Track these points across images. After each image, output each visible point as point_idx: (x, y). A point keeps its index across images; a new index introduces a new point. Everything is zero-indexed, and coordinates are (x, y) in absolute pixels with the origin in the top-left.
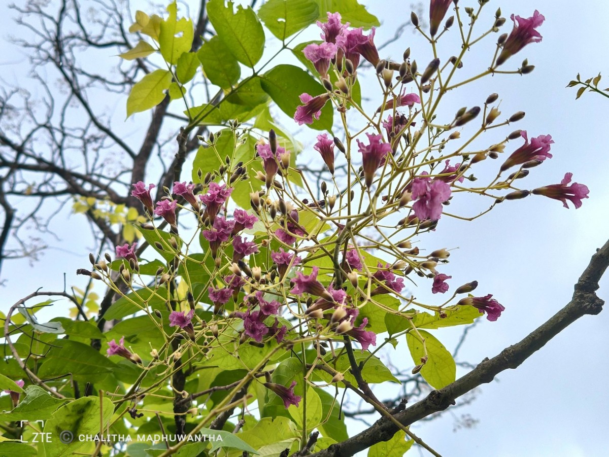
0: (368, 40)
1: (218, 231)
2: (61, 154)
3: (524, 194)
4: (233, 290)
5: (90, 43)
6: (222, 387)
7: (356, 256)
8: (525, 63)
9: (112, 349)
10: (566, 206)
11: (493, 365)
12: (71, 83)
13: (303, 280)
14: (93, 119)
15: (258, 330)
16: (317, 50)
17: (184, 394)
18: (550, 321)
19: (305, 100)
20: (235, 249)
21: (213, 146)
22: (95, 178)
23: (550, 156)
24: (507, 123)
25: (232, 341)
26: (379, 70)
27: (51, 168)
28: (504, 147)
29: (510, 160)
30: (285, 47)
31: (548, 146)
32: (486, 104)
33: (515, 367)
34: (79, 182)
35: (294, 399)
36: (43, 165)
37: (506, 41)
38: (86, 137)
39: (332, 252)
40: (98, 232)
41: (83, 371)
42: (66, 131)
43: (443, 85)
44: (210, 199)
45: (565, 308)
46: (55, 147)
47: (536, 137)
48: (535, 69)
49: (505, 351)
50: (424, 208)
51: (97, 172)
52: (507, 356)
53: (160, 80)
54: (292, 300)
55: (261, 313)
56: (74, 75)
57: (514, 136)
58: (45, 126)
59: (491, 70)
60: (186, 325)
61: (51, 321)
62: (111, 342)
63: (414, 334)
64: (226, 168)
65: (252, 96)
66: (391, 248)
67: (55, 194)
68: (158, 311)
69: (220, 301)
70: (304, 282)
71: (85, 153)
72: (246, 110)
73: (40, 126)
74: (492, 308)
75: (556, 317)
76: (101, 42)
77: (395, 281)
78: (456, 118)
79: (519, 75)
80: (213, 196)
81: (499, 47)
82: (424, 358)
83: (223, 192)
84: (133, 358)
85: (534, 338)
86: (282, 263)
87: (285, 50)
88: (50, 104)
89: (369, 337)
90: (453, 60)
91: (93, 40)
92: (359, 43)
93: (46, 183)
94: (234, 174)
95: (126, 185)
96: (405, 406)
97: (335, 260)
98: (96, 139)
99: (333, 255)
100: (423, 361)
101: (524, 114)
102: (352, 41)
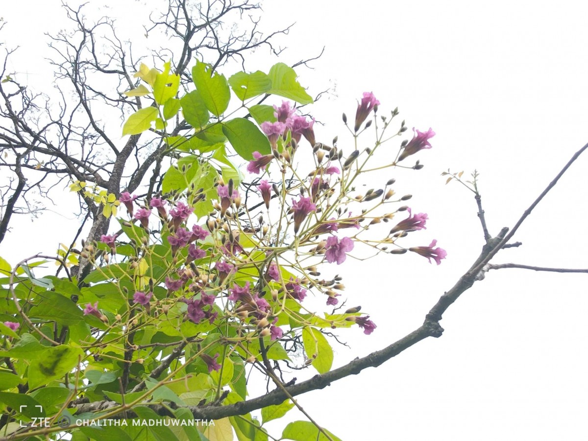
0: (309, 126)
1: (179, 238)
2: (66, 143)
3: (403, 251)
4: (183, 282)
5: (99, 69)
6: (163, 344)
7: (276, 271)
8: (418, 162)
9: (88, 310)
10: (430, 262)
11: (361, 363)
12: (81, 95)
13: (238, 291)
14: (92, 122)
15: (197, 314)
16: (271, 127)
17: (135, 347)
18: (406, 338)
19: (256, 156)
20: (189, 253)
21: (184, 174)
22: (87, 164)
23: (425, 228)
24: (399, 201)
25: (177, 317)
26: (315, 150)
27: (57, 153)
28: (394, 216)
29: (398, 227)
30: (243, 106)
31: (425, 221)
32: (386, 185)
33: (376, 367)
34: (76, 165)
35: (216, 367)
36: (51, 150)
37: (407, 145)
38: (85, 135)
39: (259, 266)
40: (84, 203)
41: (62, 315)
42: (72, 128)
43: (359, 169)
44: (177, 214)
45: (417, 330)
46: (62, 138)
47: (417, 213)
48: (424, 167)
49: (372, 354)
50: (334, 255)
51: (90, 161)
52: (372, 358)
53: (150, 115)
54: (225, 295)
55: (201, 302)
56: (84, 90)
57: (402, 209)
58: (57, 123)
59: (394, 164)
60: (146, 303)
61: (45, 277)
62: (88, 305)
63: (308, 330)
64: (191, 193)
65: (215, 136)
66: (301, 269)
67: (57, 171)
68: (126, 288)
69: (172, 288)
70: (239, 293)
71: (83, 146)
72: (208, 145)
73: (54, 122)
74: (368, 325)
75: (410, 336)
76: (106, 69)
77: (301, 291)
78: (366, 196)
79: (413, 169)
80: (179, 212)
81: (401, 148)
82: (315, 355)
83: (187, 210)
84: (102, 318)
85: (392, 348)
86: (223, 271)
87: (243, 107)
88: (63, 108)
89: (277, 332)
90: (368, 150)
91: (101, 67)
92: (302, 127)
93: (52, 162)
94: (196, 198)
95: (109, 172)
96: (294, 383)
97: (260, 272)
98: (92, 137)
99: (259, 268)
100: (314, 357)
101: (411, 196)
102: (297, 125)
